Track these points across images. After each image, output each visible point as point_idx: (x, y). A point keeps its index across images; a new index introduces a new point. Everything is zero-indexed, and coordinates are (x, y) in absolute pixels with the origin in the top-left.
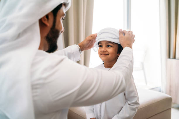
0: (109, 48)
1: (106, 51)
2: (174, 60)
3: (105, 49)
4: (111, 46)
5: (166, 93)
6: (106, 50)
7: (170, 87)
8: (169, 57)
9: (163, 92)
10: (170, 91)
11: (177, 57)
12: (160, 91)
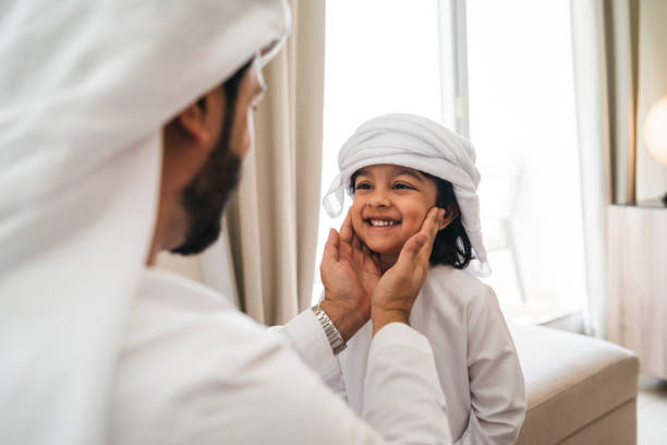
0: (400, 194)
1: (392, 206)
2: (631, 210)
3: (385, 198)
4: (411, 188)
5: (607, 338)
6: (390, 201)
7: (622, 311)
8: (614, 201)
9: (592, 335)
10: (622, 328)
11: (640, 196)
12: (582, 332)
